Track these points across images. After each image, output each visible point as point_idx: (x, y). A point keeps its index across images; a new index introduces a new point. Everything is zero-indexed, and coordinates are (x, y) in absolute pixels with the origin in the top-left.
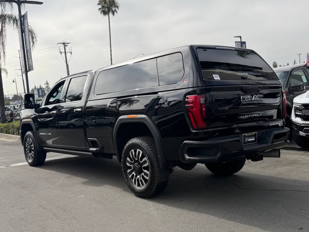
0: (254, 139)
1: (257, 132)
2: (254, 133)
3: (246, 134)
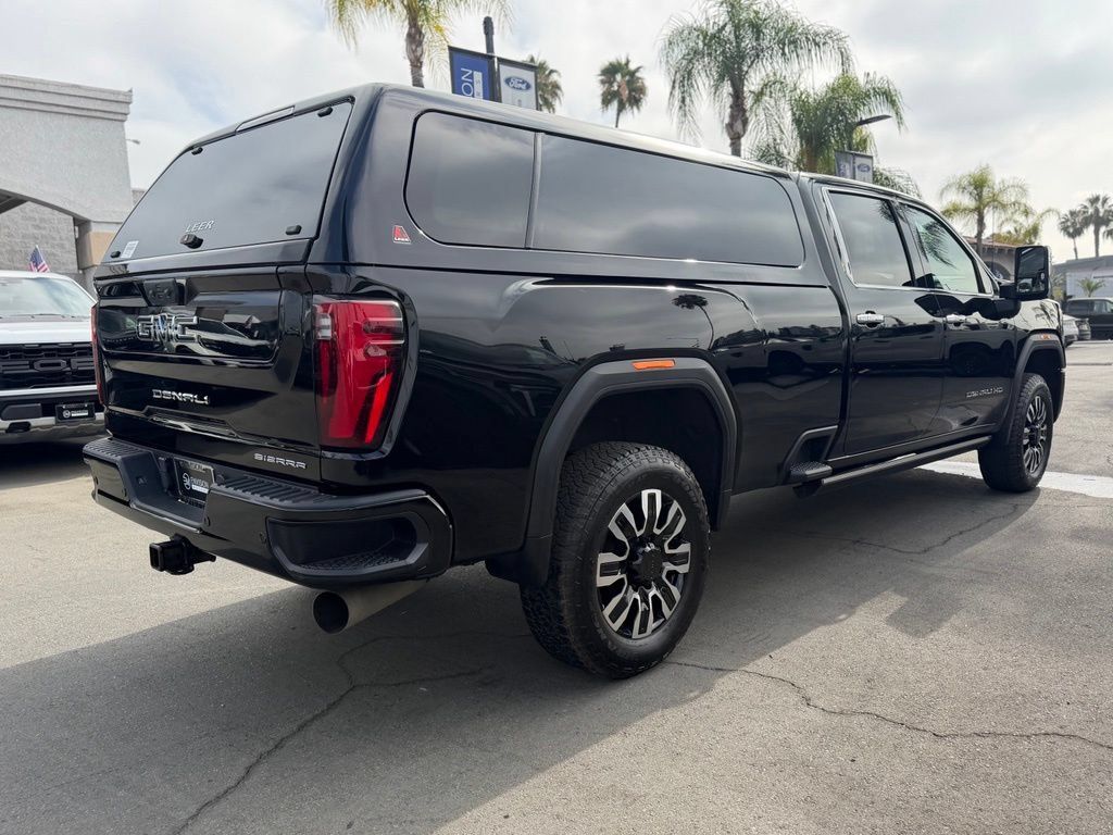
2: (204, 466)
3: (182, 460)
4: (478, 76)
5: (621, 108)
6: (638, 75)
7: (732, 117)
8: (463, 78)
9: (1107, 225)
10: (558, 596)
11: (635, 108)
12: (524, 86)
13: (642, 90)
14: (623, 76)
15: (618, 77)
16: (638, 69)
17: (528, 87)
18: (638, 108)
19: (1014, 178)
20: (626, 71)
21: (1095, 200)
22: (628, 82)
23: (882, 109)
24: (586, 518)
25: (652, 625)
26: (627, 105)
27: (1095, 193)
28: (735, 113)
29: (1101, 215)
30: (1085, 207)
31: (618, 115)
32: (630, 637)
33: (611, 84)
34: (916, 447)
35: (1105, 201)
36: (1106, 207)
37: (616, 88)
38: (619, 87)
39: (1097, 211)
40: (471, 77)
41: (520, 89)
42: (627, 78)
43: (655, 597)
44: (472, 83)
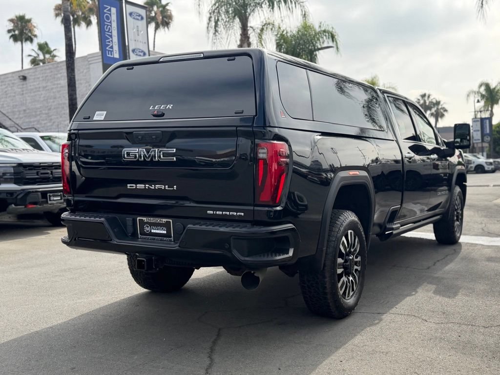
0: (165, 232)
1: (171, 221)
2: (165, 220)
3: (145, 219)
4: (114, 10)
5: (157, 28)
6: (168, 7)
7: (241, 40)
8: (105, 11)
9: (430, 110)
10: (324, 277)
11: (166, 28)
12: (140, 18)
13: (170, 17)
14: (158, 8)
15: (155, 8)
16: (167, 4)
17: (142, 18)
18: (168, 28)
19: (390, 83)
20: (159, 5)
21: (423, 96)
22: (161, 11)
23: (327, 42)
24: (334, 241)
25: (351, 293)
26: (161, 26)
27: (423, 92)
28: (244, 39)
29: (427, 104)
30: (419, 100)
31: (155, 31)
32: (345, 299)
33: (150, 12)
34: (412, 221)
35: (429, 97)
36: (430, 100)
37: (153, 14)
38: (156, 14)
39: (425, 102)
40: (110, 10)
41: (138, 19)
42: (161, 9)
43: (352, 280)
44: (110, 14)
